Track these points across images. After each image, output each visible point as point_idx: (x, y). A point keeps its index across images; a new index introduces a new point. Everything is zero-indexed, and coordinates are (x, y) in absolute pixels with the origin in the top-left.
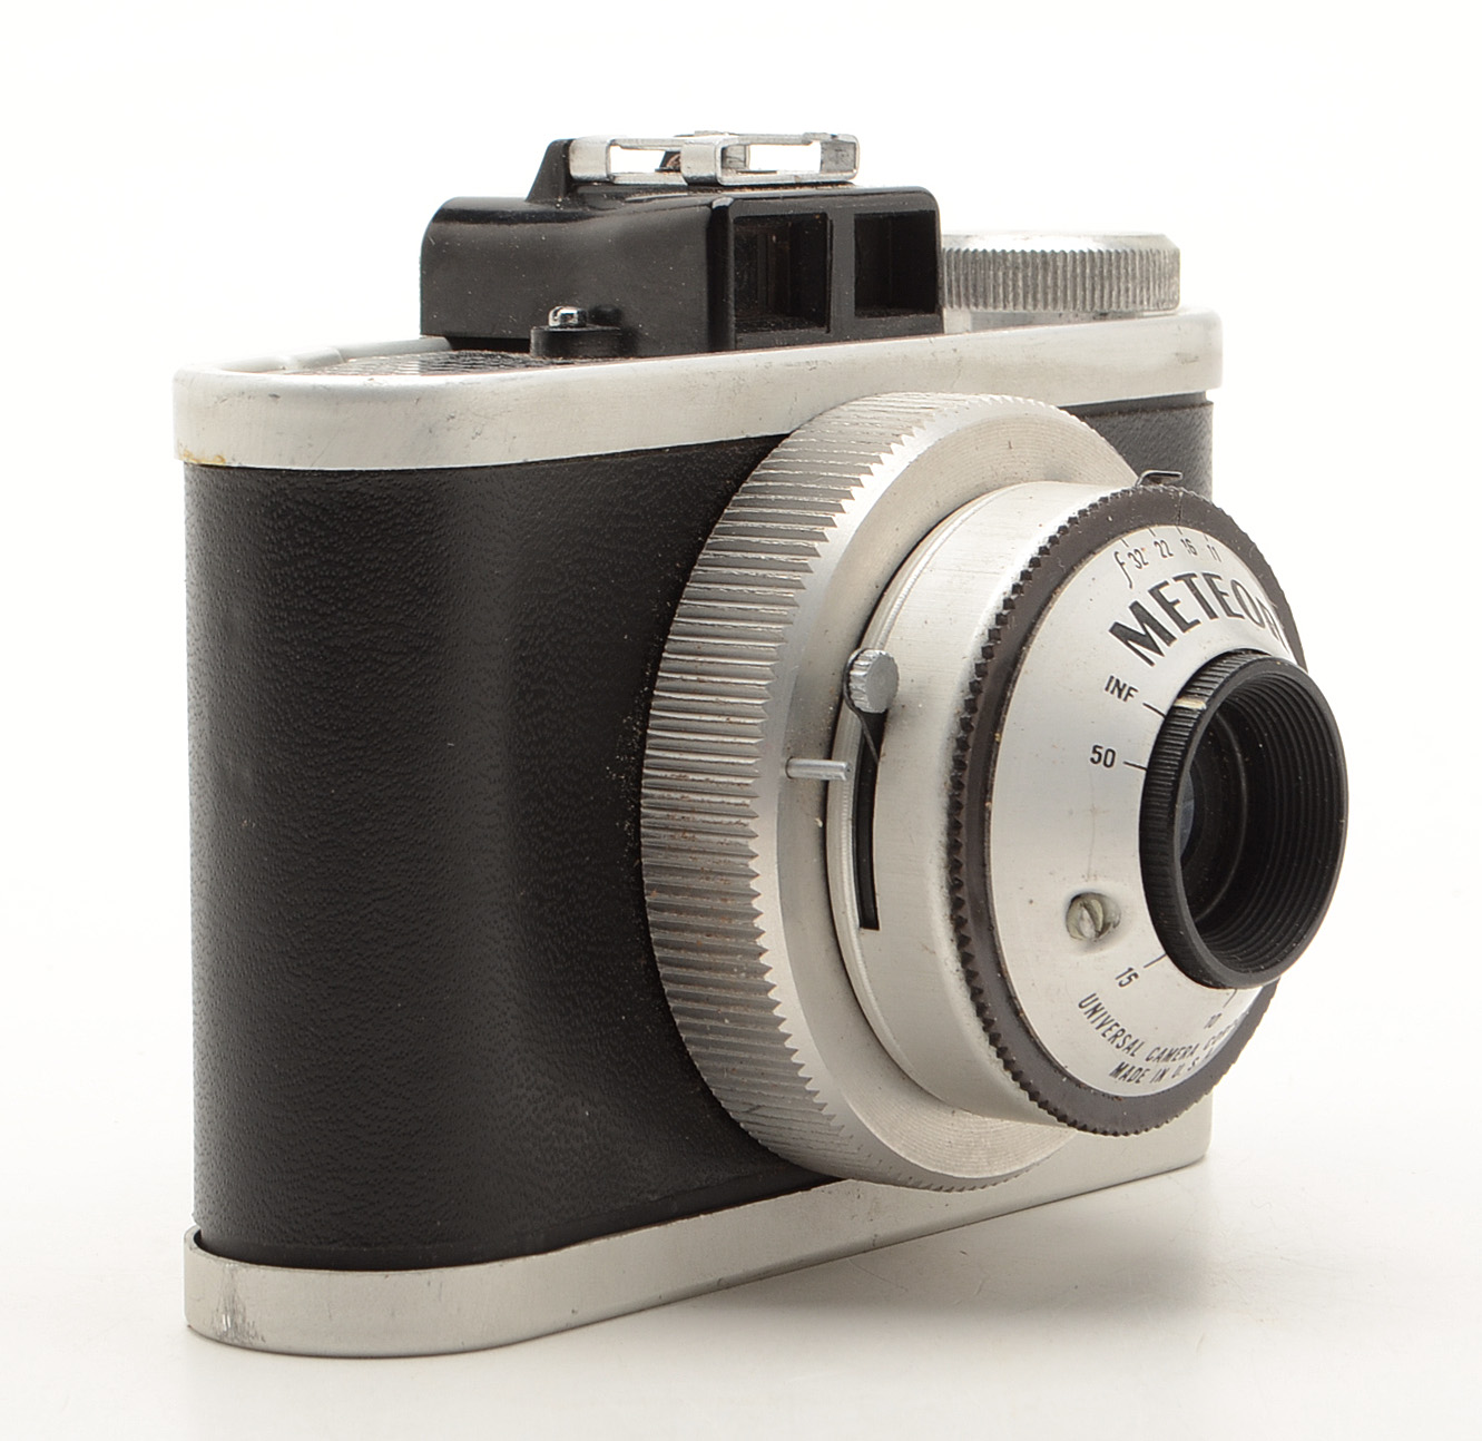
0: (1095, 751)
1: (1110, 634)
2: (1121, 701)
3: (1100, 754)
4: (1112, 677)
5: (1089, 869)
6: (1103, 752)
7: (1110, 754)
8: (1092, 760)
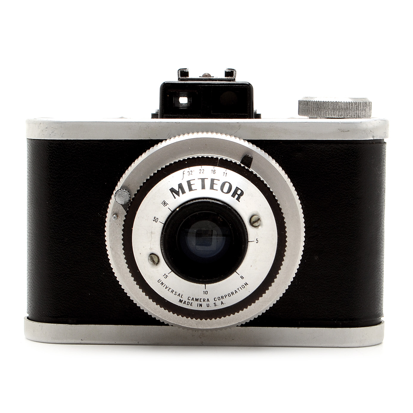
0: (154, 218)
1: (169, 190)
2: (164, 206)
3: (155, 219)
4: (164, 201)
5: (150, 248)
6: (156, 218)
7: (157, 219)
8: (153, 220)
